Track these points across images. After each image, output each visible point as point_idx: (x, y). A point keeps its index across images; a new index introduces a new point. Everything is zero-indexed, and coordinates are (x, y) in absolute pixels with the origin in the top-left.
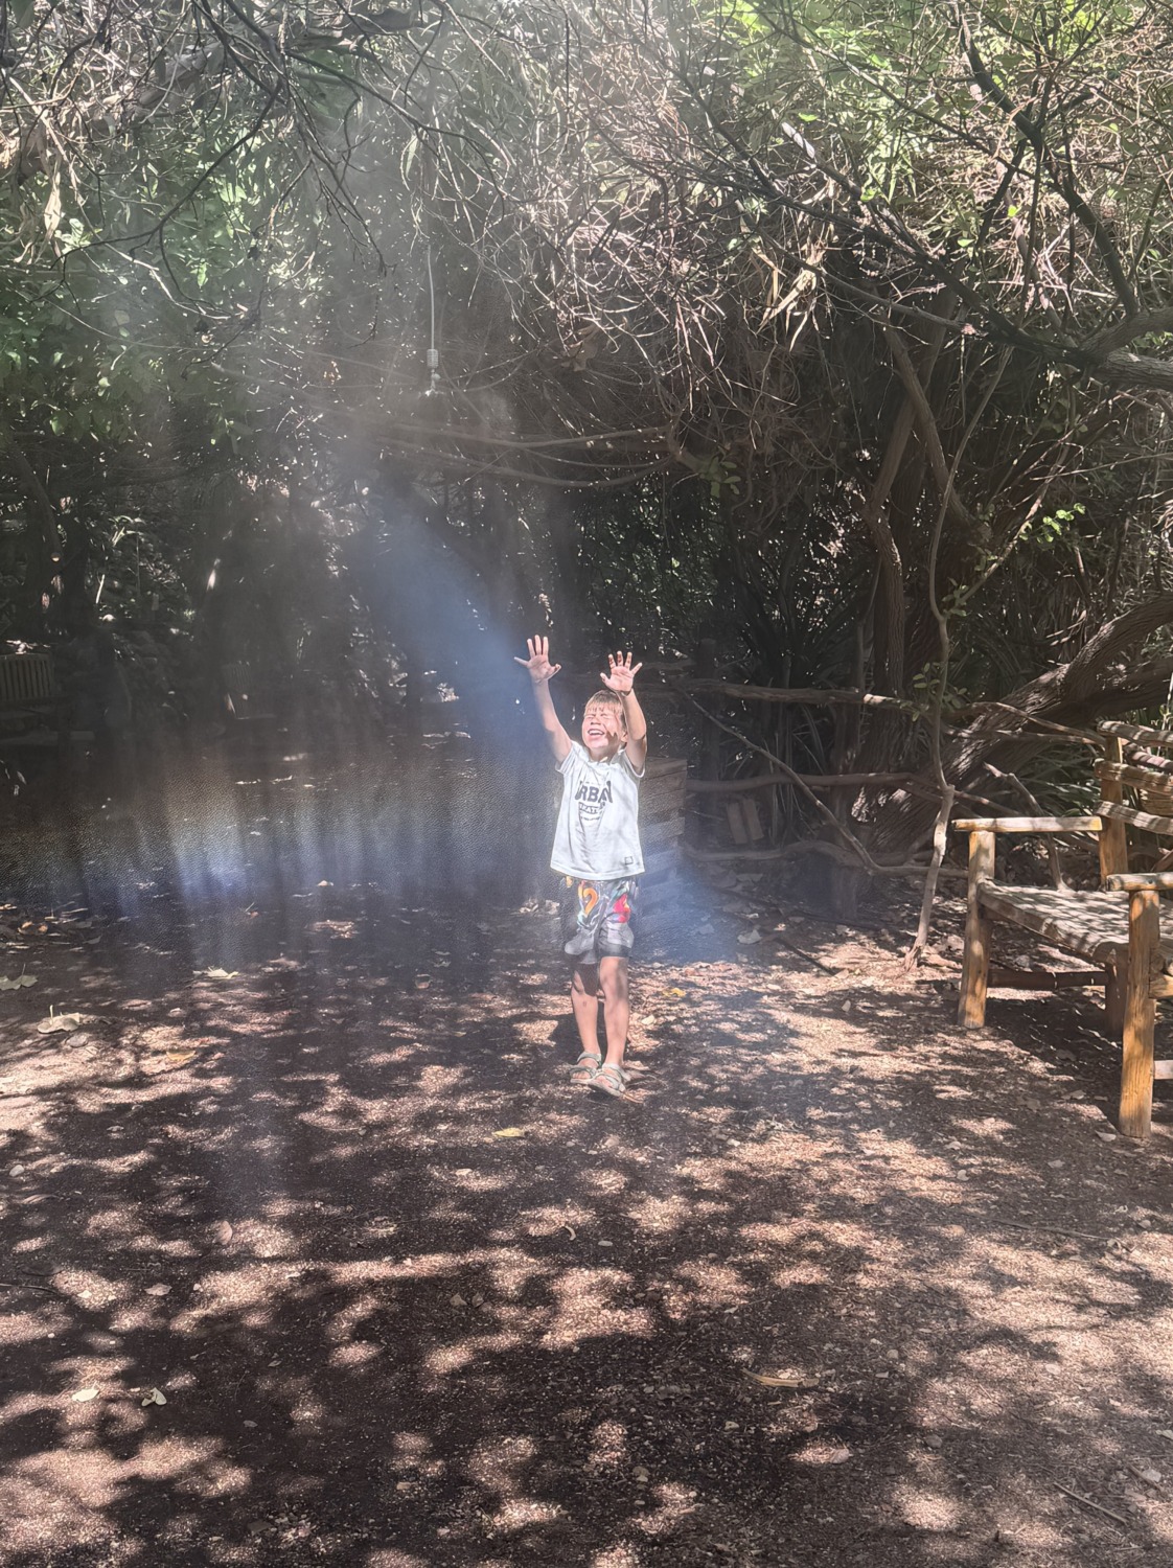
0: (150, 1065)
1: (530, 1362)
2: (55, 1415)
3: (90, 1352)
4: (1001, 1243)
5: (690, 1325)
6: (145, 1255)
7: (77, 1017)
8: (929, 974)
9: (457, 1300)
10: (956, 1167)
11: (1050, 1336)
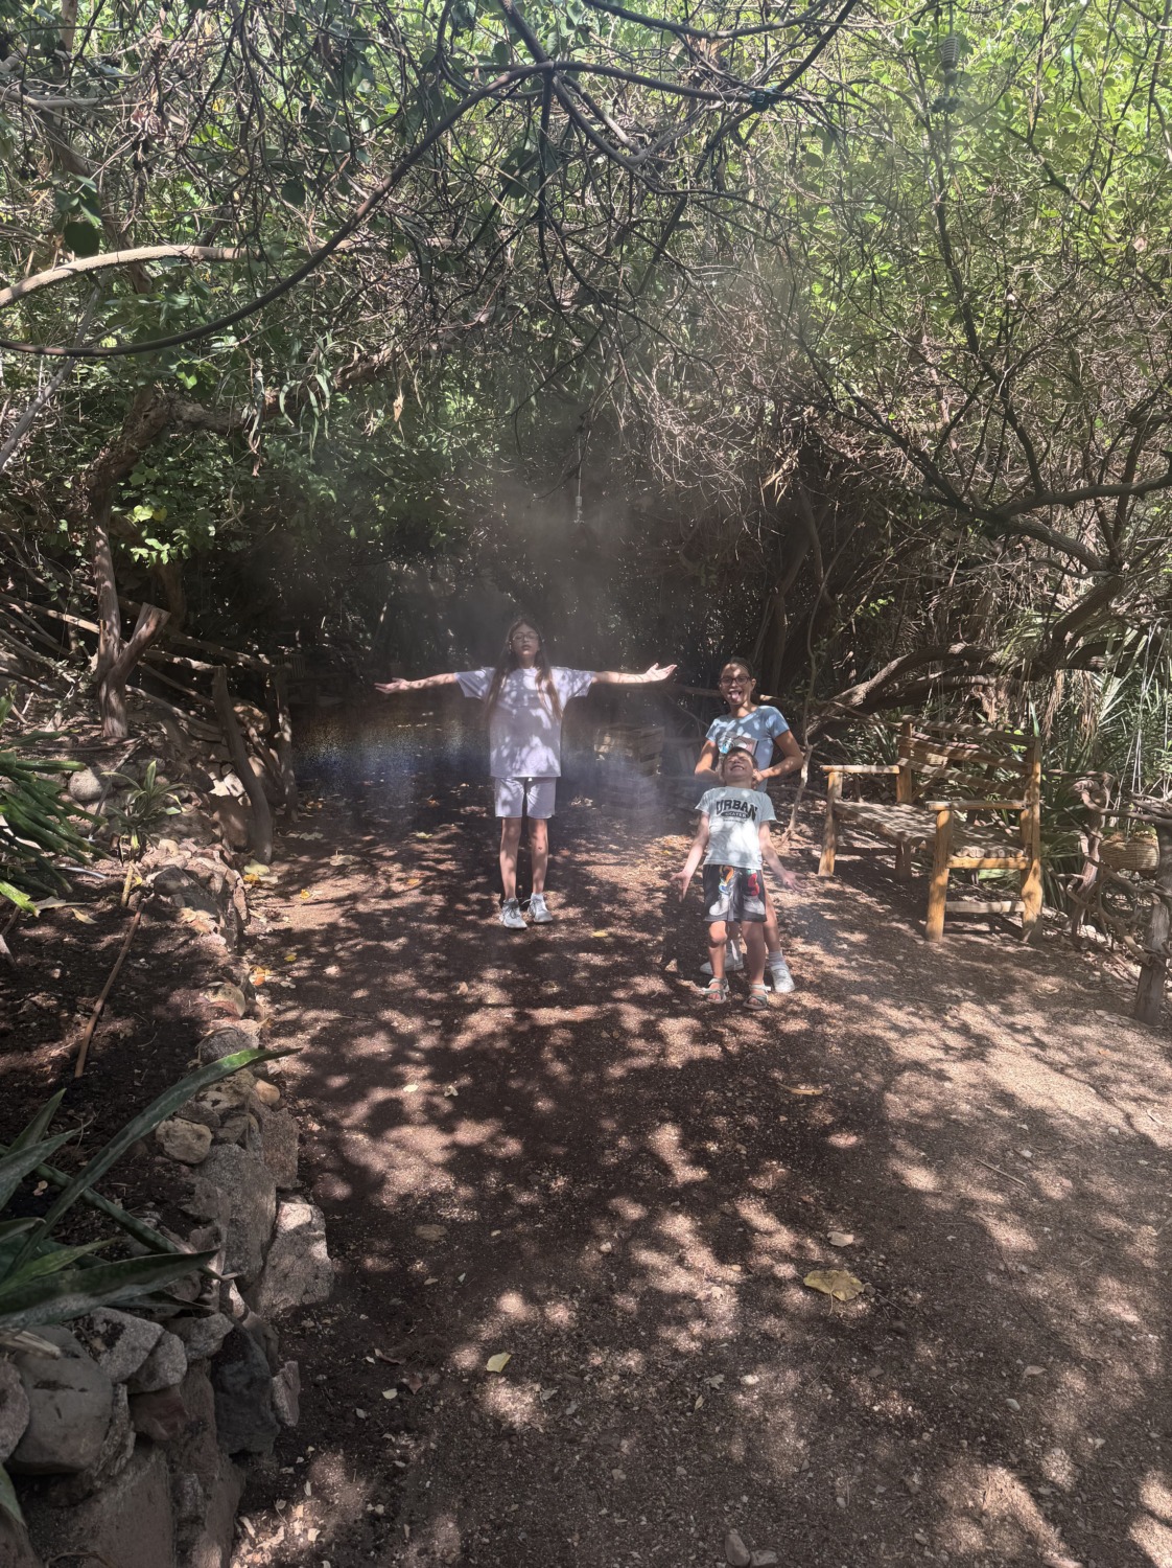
0: (397, 887)
1: (656, 1075)
2: (398, 1102)
3: (408, 1061)
4: (891, 1006)
5: (741, 1055)
6: (422, 1001)
7: (351, 857)
8: (795, 845)
9: (605, 1034)
10: (849, 960)
11: (939, 1066)
